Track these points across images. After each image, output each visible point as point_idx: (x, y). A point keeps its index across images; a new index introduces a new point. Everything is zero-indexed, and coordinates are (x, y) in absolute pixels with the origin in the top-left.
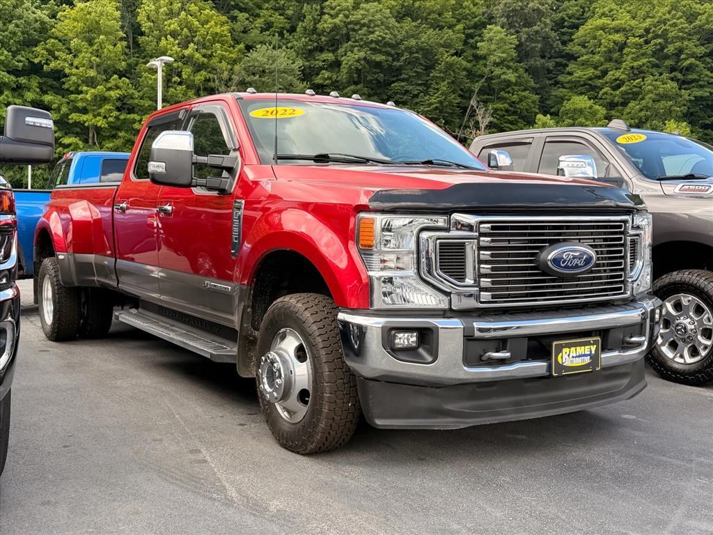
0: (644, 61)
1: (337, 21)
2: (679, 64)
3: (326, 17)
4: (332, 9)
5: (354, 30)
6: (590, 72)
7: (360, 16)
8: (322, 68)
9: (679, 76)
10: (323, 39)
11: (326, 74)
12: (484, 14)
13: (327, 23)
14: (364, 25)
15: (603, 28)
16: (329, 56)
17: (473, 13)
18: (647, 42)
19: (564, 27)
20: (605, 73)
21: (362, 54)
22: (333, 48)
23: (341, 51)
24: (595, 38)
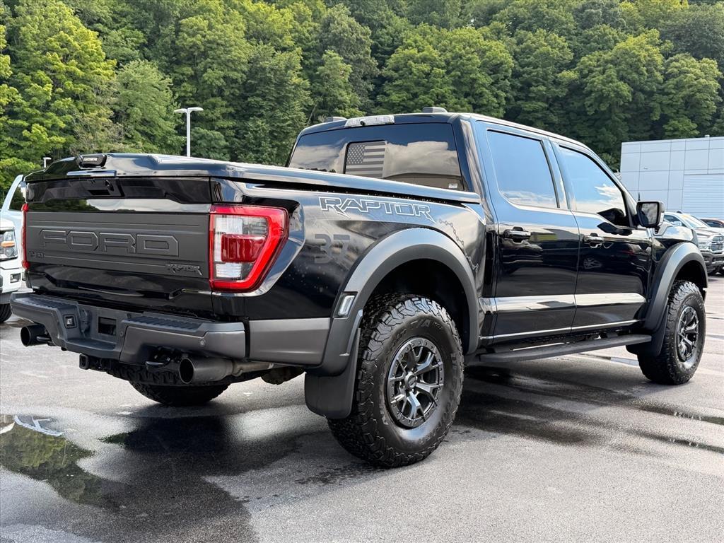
0: (446, 88)
2: (473, 91)
5: (211, 48)
6: (404, 95)
7: (216, 37)
9: (473, 101)
10: (183, 54)
12: (316, 39)
13: (186, 40)
14: (220, 45)
15: (411, 57)
16: (188, 70)
17: (307, 38)
18: (448, 73)
19: (377, 53)
20: (415, 95)
22: (190, 62)
23: (200, 67)
24: (406, 65)
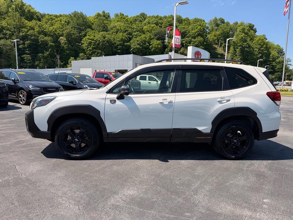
1: (23, 34)
3: (21, 33)
4: (23, 31)
7: (29, 33)
8: (21, 44)
11: (22, 46)
13: (21, 34)
14: (30, 35)
21: (30, 42)
